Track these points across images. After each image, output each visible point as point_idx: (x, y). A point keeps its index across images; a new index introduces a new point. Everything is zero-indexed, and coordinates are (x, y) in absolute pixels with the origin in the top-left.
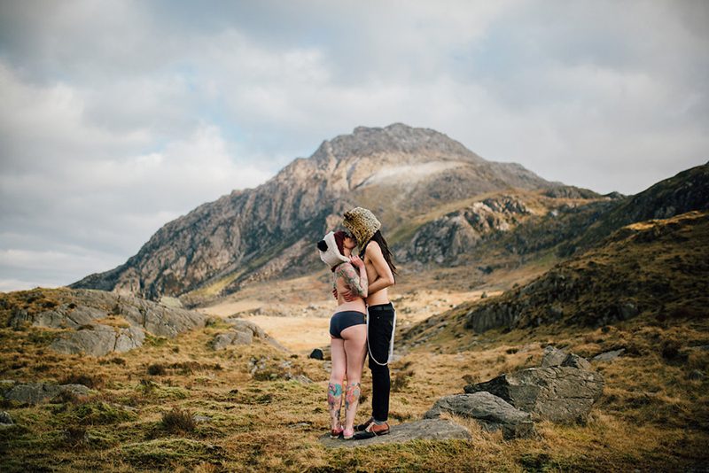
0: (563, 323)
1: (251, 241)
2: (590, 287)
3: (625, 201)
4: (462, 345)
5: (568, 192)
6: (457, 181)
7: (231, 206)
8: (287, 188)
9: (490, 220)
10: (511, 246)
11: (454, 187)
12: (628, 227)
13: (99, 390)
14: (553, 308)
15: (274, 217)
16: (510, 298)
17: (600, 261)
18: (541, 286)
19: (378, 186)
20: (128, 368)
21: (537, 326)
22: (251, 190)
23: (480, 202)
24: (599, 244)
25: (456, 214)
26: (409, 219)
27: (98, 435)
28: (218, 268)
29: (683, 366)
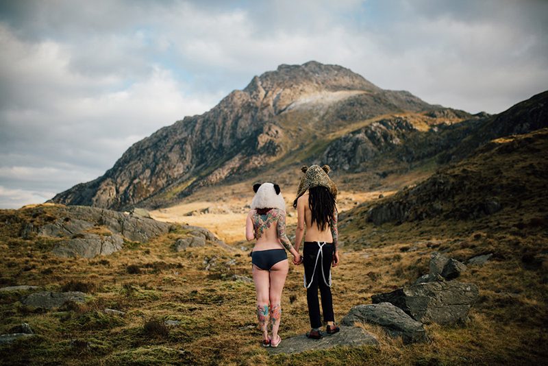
0: (442, 217)
1: (200, 155)
2: (463, 189)
3: (490, 119)
4: (365, 235)
5: (446, 112)
6: (359, 106)
7: (184, 129)
8: (227, 114)
9: (385, 136)
10: (402, 156)
11: (357, 111)
12: (492, 141)
13: (93, 294)
14: (434, 205)
15: (217, 137)
16: (401, 198)
17: (472, 168)
18: (425, 188)
19: (297, 111)
20: (112, 267)
21: (423, 219)
22: (199, 116)
23: (377, 122)
24: (470, 155)
25: (358, 131)
26: (322, 136)
27: (96, 343)
28: (175, 177)
29: (539, 271)
